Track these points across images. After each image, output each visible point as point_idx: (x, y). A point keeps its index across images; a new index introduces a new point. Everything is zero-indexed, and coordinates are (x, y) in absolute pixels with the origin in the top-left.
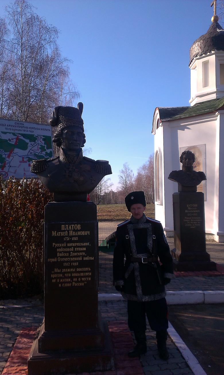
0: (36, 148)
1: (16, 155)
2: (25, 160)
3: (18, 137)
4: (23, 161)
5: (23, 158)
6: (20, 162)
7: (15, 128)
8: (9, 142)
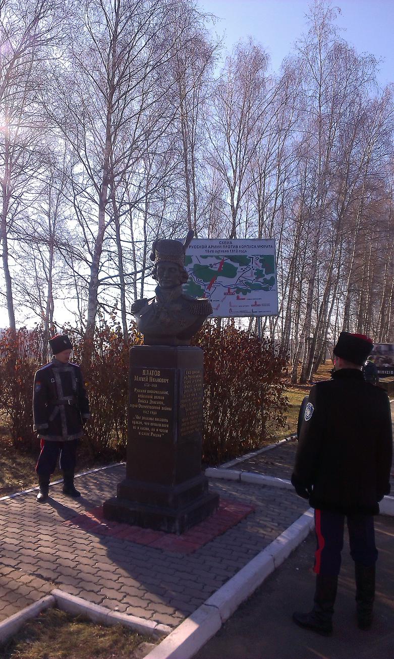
0: (248, 274)
1: (219, 285)
2: (232, 291)
3: (223, 260)
4: (229, 293)
5: (229, 289)
6: (225, 294)
7: (219, 249)
8: (210, 268)
